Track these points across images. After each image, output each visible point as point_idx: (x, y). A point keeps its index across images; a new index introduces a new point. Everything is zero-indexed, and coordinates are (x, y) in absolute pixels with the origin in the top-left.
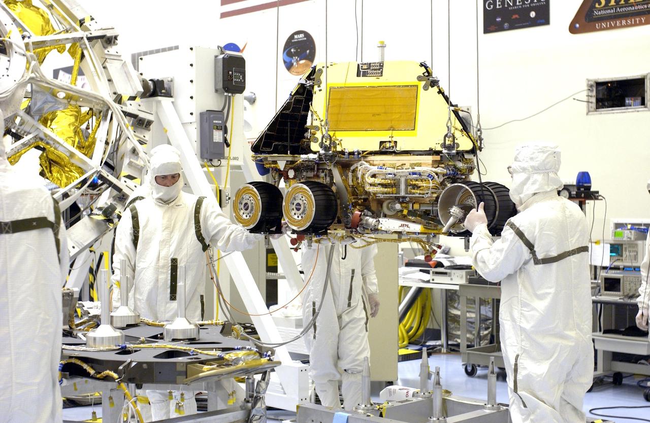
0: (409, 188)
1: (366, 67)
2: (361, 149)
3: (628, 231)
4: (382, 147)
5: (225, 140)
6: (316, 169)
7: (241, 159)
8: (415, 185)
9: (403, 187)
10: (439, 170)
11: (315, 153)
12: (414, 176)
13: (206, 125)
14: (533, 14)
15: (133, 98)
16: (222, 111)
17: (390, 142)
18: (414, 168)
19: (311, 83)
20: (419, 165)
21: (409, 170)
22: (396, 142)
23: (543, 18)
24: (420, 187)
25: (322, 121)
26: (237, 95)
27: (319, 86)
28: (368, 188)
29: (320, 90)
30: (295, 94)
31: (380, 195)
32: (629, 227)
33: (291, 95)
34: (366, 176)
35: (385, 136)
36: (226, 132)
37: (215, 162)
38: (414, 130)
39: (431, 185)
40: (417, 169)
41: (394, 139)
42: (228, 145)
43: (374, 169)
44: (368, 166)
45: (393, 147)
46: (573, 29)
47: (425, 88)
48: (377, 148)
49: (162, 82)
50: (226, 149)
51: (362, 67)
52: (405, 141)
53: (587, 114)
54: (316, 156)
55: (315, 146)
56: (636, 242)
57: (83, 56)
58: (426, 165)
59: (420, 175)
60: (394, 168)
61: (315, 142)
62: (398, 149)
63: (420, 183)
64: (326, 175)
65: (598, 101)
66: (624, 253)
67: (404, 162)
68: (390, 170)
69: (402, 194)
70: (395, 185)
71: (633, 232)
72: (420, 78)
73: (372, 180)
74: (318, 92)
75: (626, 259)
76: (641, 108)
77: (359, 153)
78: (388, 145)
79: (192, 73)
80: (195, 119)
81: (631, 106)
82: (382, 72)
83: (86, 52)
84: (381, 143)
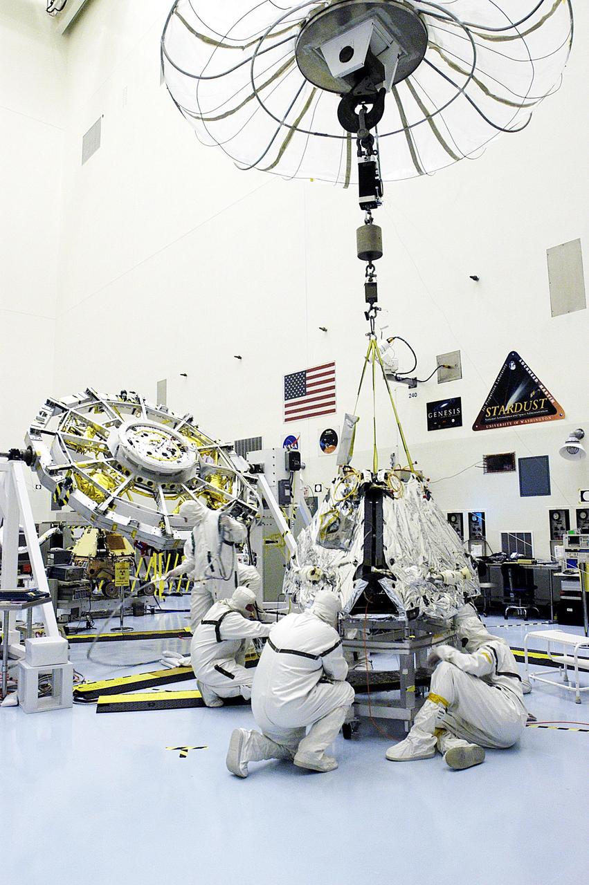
5: (291, 494)
7: (299, 503)
13: (281, 487)
14: (453, 420)
15: (245, 472)
16: (289, 480)
23: (459, 423)
26: (297, 472)
36: (291, 490)
37: (286, 506)
42: (293, 497)
46: (474, 429)
49: (259, 465)
50: (292, 499)
53: (484, 474)
57: (219, 456)
79: (274, 461)
80: (276, 484)
83: (220, 454)
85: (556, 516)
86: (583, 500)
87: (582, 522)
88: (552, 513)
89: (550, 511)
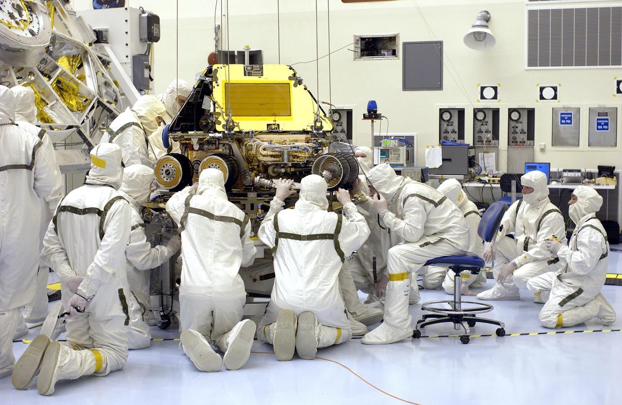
0: (291, 157)
1: (250, 69)
2: (254, 130)
3: (394, 141)
4: (269, 128)
5: (149, 76)
6: (217, 143)
8: (296, 155)
9: (286, 156)
10: (311, 144)
11: (219, 132)
12: (294, 149)
17: (274, 124)
18: (294, 144)
19: (211, 80)
20: (296, 141)
21: (291, 145)
22: (278, 125)
24: (299, 157)
25: (222, 108)
26: (155, 44)
27: (217, 82)
28: (261, 158)
29: (218, 85)
30: (197, 87)
31: (269, 163)
32: (392, 138)
33: (194, 88)
34: (260, 149)
35: (270, 120)
36: (150, 71)
38: (290, 116)
39: (307, 155)
40: (297, 144)
41: (277, 123)
43: (266, 144)
44: (260, 142)
45: (276, 128)
47: (295, 86)
48: (265, 129)
49: (102, 32)
51: (247, 68)
52: (285, 124)
53: (354, 60)
54: (221, 135)
55: (219, 128)
56: (399, 148)
58: (301, 142)
59: (298, 148)
60: (280, 143)
61: (219, 125)
62: (281, 129)
63: (300, 155)
64: (226, 148)
65: (362, 50)
66: (390, 155)
67: (285, 139)
68: (277, 145)
69: (286, 162)
70: (281, 155)
71: (397, 141)
72: (290, 78)
73: (264, 153)
74: (216, 87)
75: (391, 159)
76: (393, 57)
77: (252, 132)
78: (273, 127)
80: (130, 60)
81: (385, 55)
82: (262, 73)
84: (268, 125)
85: (446, 116)
86: (482, 97)
87: (479, 124)
88: (442, 111)
89: (440, 110)
